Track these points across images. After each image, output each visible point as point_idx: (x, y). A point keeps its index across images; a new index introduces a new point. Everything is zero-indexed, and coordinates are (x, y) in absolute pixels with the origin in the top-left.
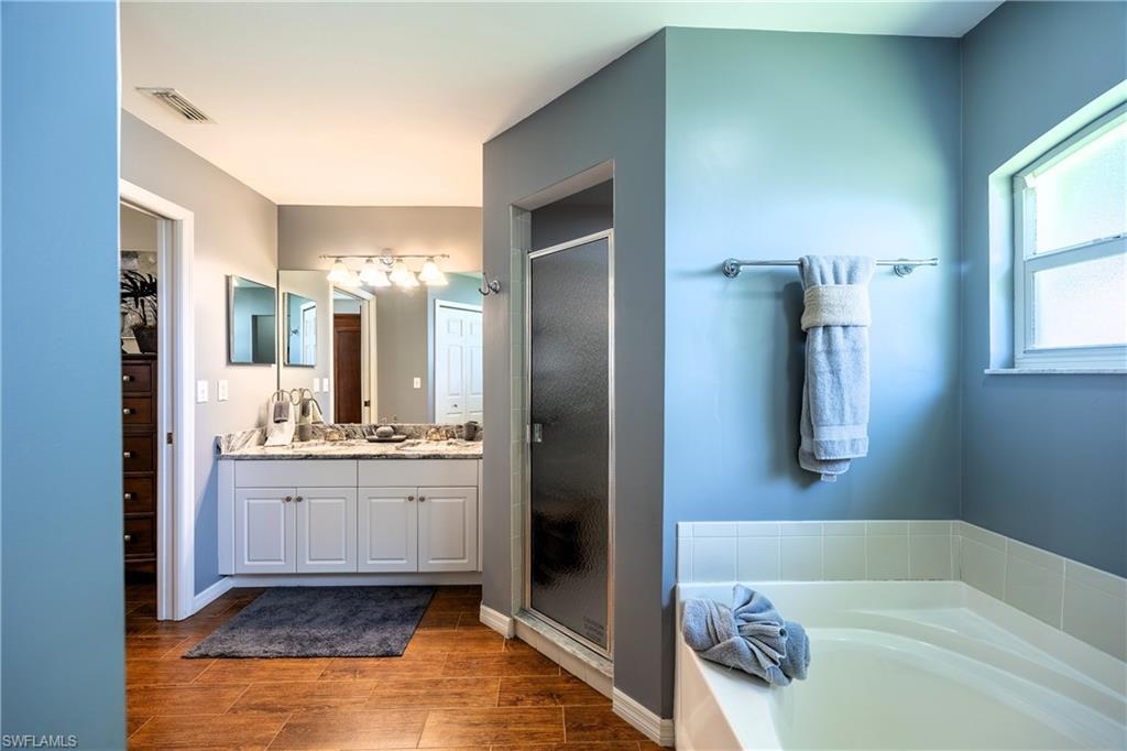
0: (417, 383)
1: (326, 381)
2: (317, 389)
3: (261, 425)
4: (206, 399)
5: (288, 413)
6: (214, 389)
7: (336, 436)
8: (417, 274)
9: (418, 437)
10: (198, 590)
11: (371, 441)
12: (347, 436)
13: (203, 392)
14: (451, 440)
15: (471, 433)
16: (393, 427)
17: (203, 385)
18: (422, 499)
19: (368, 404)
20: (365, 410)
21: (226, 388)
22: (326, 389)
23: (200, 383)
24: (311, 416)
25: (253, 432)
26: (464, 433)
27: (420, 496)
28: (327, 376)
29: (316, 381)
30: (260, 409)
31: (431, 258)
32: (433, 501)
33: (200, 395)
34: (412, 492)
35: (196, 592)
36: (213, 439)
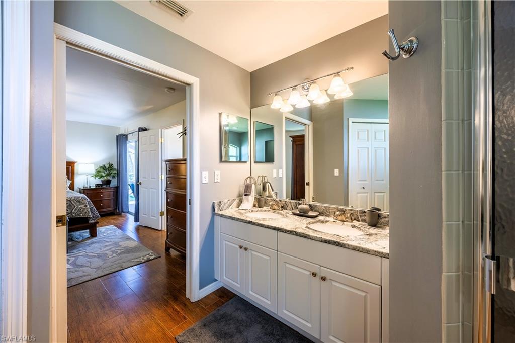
0: (337, 172)
1: (280, 171)
2: (275, 175)
3: (240, 196)
4: (207, 181)
5: (251, 190)
6: (212, 176)
7: (276, 208)
8: (326, 90)
9: (328, 216)
10: (201, 287)
11: (295, 214)
12: (282, 207)
13: (205, 177)
14: (355, 223)
15: (375, 219)
16: (310, 206)
17: (205, 174)
18: (324, 279)
19: (308, 184)
20: (306, 187)
21: (219, 175)
22: (280, 176)
23: (203, 172)
24: (267, 192)
25: (234, 200)
26: (367, 218)
27: (322, 275)
28: (281, 168)
29: (275, 171)
30: (240, 187)
31: (338, 74)
32: (334, 283)
33: (203, 179)
34: (316, 269)
35: (201, 288)
36: (212, 203)
